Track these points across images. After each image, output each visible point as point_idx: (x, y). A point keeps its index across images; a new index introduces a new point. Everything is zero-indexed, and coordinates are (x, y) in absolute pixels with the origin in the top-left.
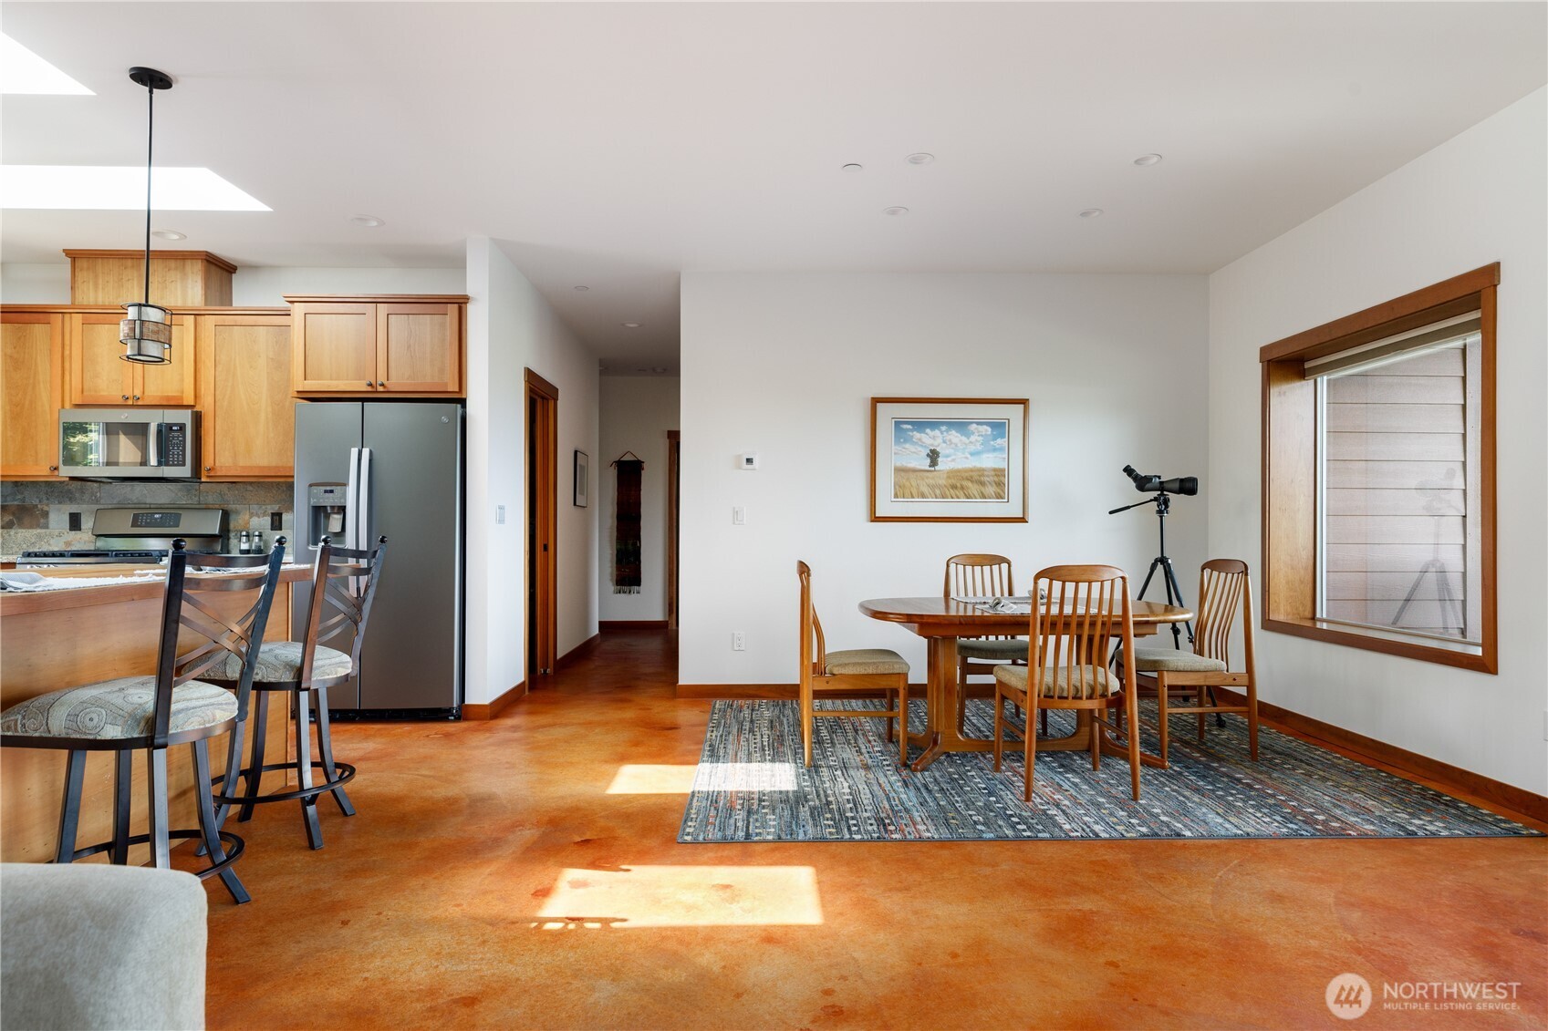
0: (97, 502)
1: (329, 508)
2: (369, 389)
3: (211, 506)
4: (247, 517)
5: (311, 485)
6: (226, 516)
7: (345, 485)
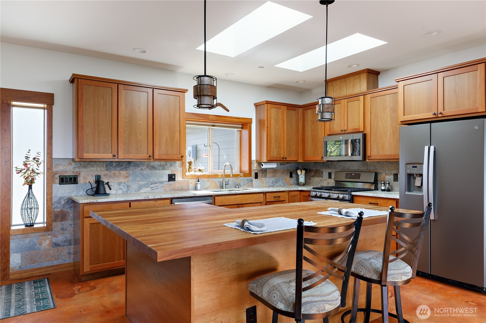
0: (336, 168)
1: (415, 175)
2: (434, 116)
3: (371, 171)
4: (384, 175)
5: (407, 164)
6: (376, 175)
7: (422, 164)
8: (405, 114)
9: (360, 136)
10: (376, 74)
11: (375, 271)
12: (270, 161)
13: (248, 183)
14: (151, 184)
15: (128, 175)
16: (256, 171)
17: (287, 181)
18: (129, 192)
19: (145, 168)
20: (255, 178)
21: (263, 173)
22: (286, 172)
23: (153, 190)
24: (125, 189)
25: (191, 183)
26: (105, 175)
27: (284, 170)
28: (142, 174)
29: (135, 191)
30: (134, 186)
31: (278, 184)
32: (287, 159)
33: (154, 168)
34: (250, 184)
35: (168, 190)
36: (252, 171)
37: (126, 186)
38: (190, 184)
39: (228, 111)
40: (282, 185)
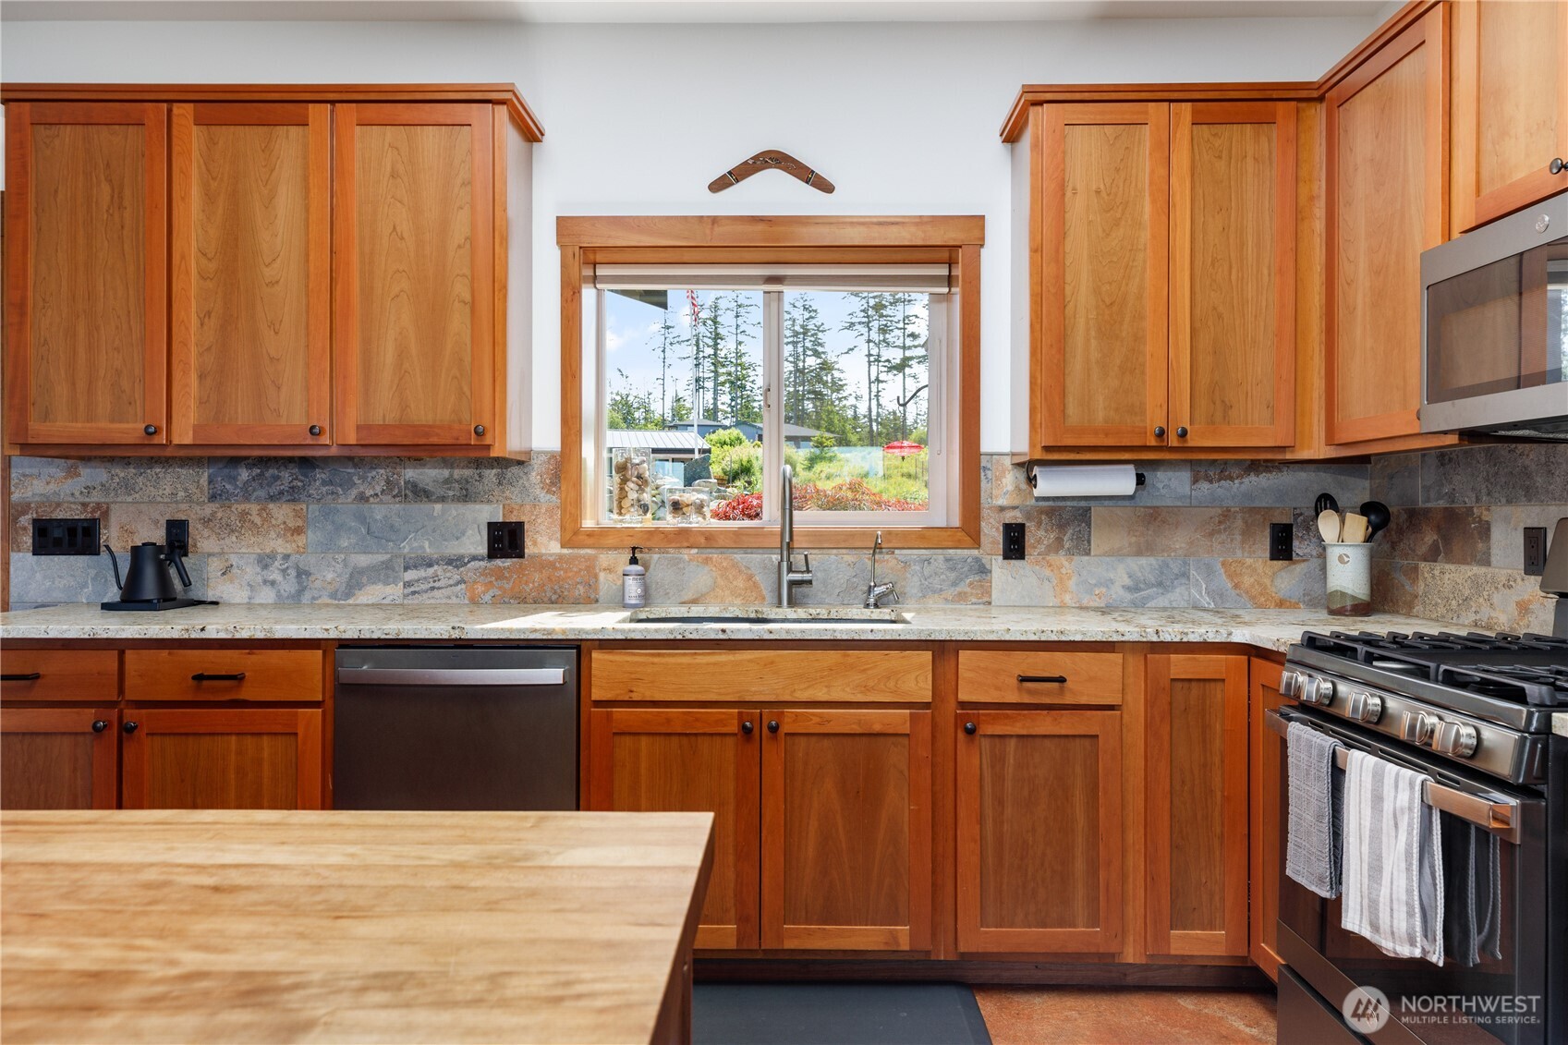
12: (1057, 455)
13: (954, 584)
14: (406, 569)
15: (300, 523)
16: (1013, 517)
17: (1247, 581)
18: (306, 598)
19: (378, 490)
20: (1007, 556)
21: (1062, 527)
22: (1239, 523)
23: (414, 593)
24: (289, 586)
25: (609, 570)
26: (206, 522)
27: (1226, 515)
28: (362, 519)
29: (333, 596)
30: (329, 575)
31: (1178, 596)
32: (1192, 441)
33: (419, 493)
34: (968, 590)
35: (487, 597)
36: (985, 513)
37: (293, 573)
38: (602, 576)
39: (826, 187)
40: (1206, 601)
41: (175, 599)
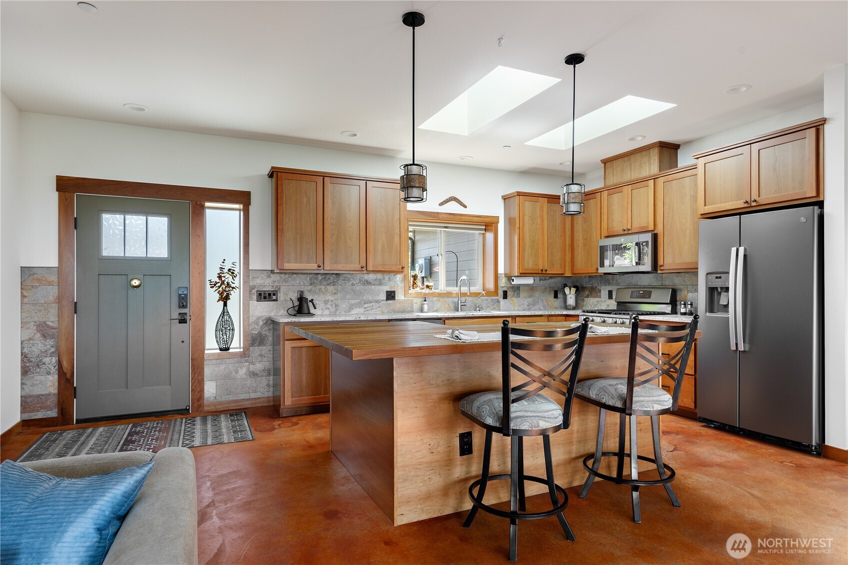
0: (618, 285)
1: (719, 289)
2: (746, 205)
3: (668, 287)
4: (686, 293)
5: (708, 274)
6: (674, 292)
7: (728, 273)
8: (706, 204)
9: (648, 237)
10: (674, 149)
11: (621, 397)
12: (523, 275)
13: (493, 305)
14: (365, 304)
15: (336, 291)
16: (505, 289)
17: (550, 303)
18: (338, 313)
19: (357, 282)
20: (504, 298)
21: (514, 291)
22: (548, 290)
23: (367, 310)
24: (333, 309)
25: (416, 303)
26: (310, 291)
27: (546, 288)
28: (353, 290)
29: (345, 312)
30: (344, 306)
31: (537, 307)
32: (547, 272)
33: (368, 283)
34: (496, 305)
35: (386, 311)
36: (499, 288)
37: (334, 305)
38: (414, 305)
39: (465, 207)
40: (542, 308)
41: (310, 313)
